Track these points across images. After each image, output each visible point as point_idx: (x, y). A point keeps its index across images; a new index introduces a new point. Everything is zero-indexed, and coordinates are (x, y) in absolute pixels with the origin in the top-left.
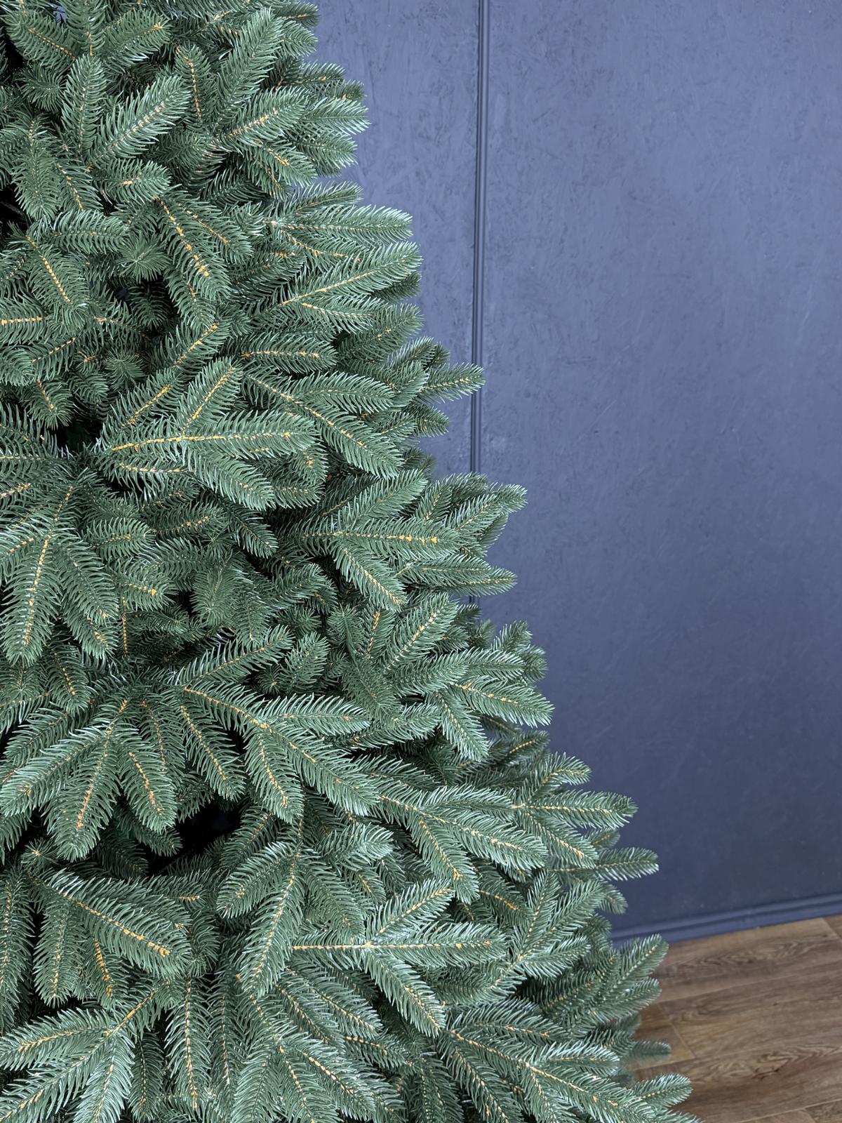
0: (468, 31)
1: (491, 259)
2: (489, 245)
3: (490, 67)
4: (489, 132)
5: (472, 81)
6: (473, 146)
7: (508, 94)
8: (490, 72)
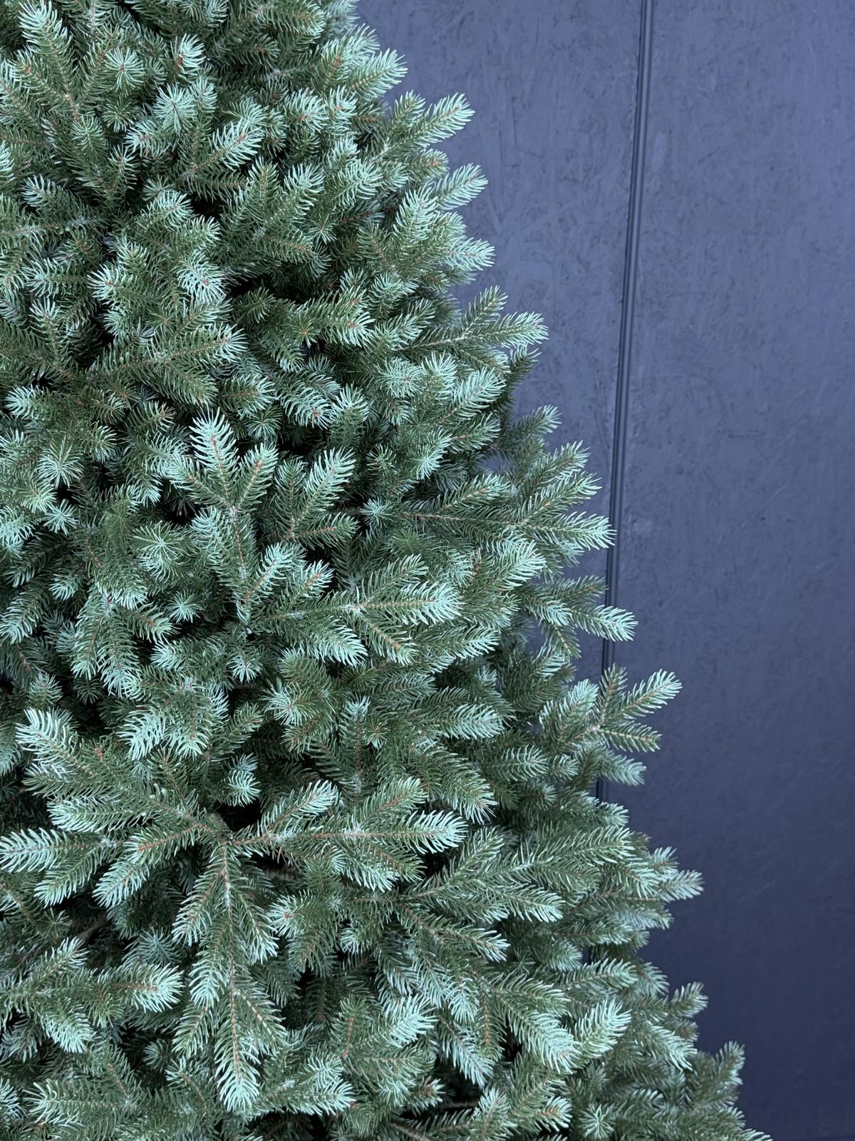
0: (626, 62)
1: (643, 316)
2: (640, 300)
3: (650, 103)
4: (646, 175)
5: (629, 117)
6: (627, 191)
7: (670, 132)
8: (650, 108)
